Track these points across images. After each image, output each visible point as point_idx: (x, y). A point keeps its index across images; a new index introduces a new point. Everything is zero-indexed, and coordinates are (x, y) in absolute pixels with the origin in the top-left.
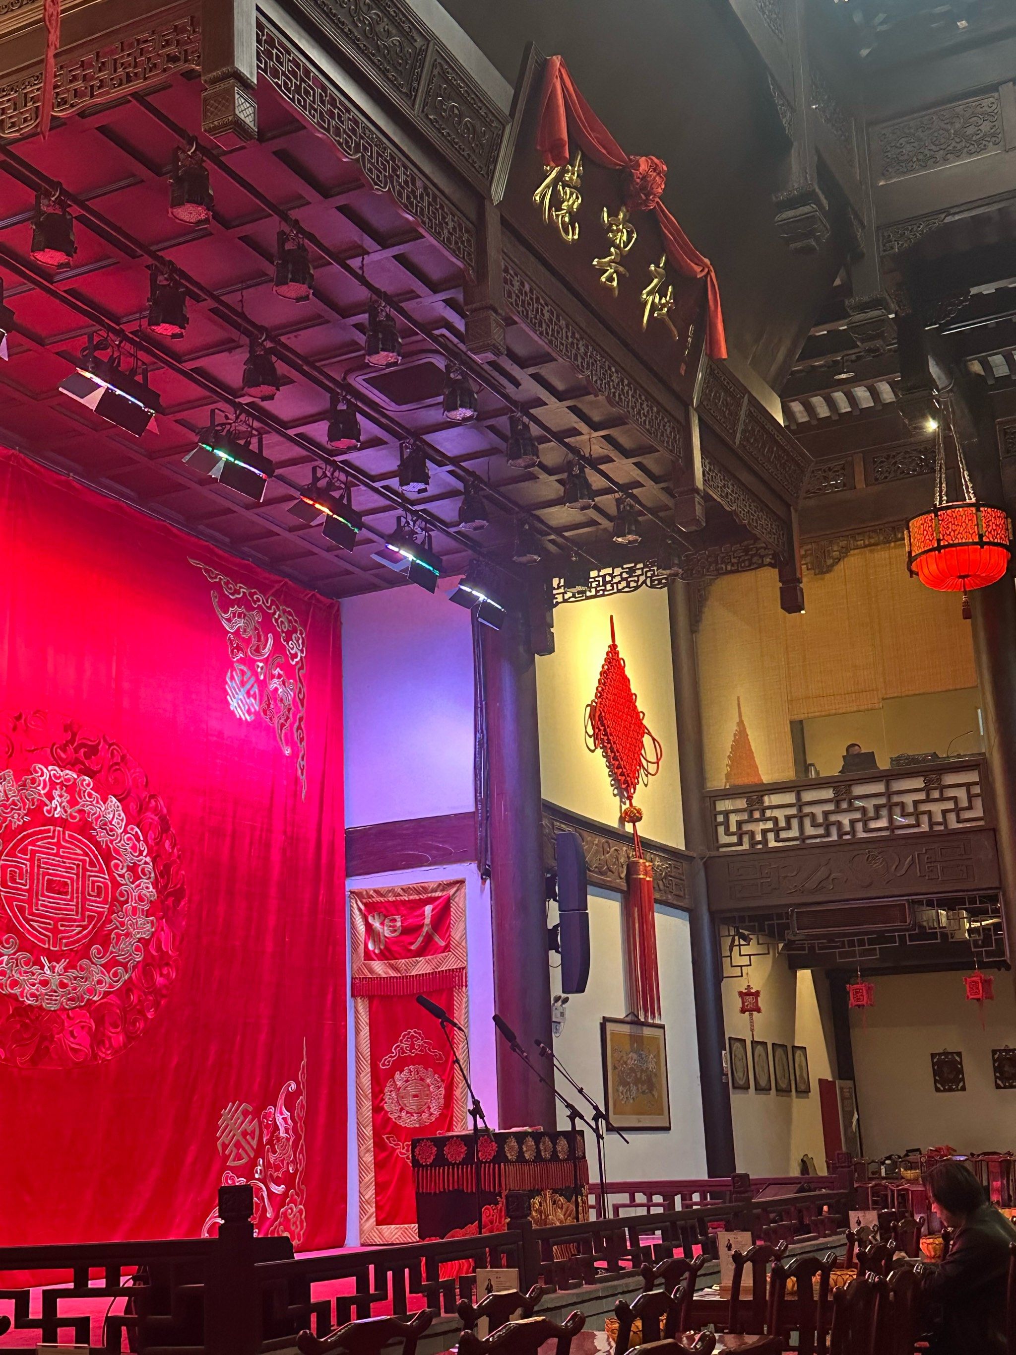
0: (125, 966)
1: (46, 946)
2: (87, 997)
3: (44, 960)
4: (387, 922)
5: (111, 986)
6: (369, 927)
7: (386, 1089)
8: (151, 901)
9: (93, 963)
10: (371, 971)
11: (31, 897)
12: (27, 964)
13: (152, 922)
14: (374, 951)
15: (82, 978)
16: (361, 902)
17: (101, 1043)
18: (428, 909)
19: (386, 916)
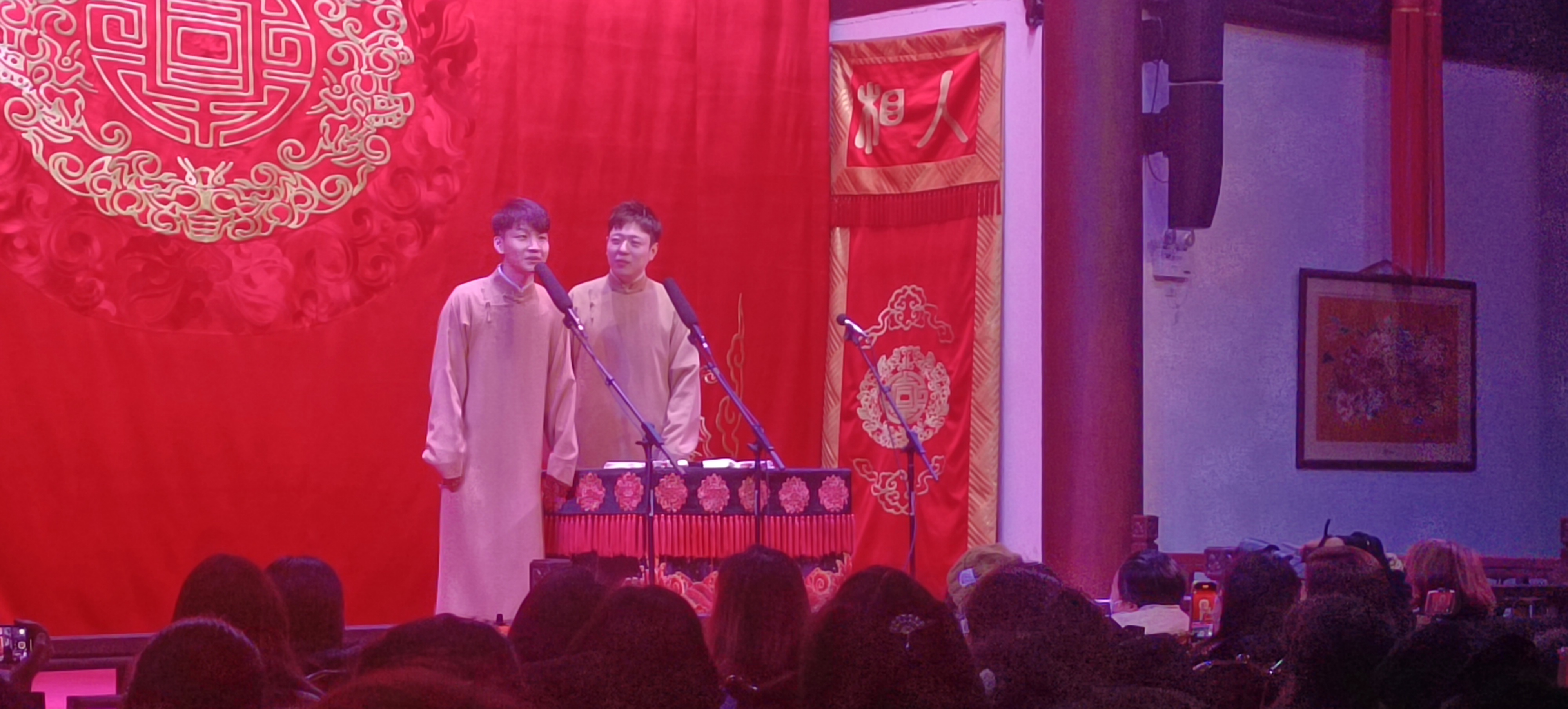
0: (351, 174)
1: (187, 141)
2: (274, 222)
3: (185, 164)
4: (885, 98)
5: (322, 206)
6: (858, 107)
7: (863, 384)
8: (402, 65)
9: (284, 168)
10: (856, 182)
11: (151, 60)
12: (151, 168)
13: (406, 101)
14: (863, 150)
15: (263, 192)
16: (849, 63)
17: (308, 295)
18: (946, 77)
19: (883, 90)
